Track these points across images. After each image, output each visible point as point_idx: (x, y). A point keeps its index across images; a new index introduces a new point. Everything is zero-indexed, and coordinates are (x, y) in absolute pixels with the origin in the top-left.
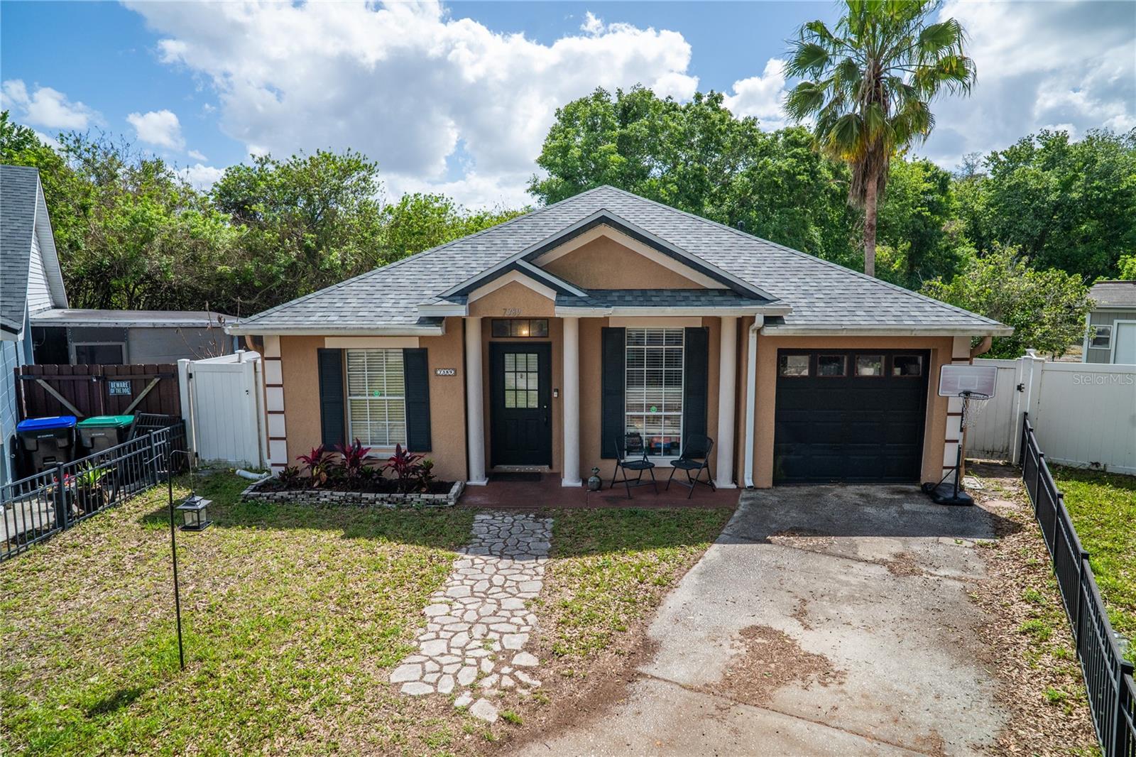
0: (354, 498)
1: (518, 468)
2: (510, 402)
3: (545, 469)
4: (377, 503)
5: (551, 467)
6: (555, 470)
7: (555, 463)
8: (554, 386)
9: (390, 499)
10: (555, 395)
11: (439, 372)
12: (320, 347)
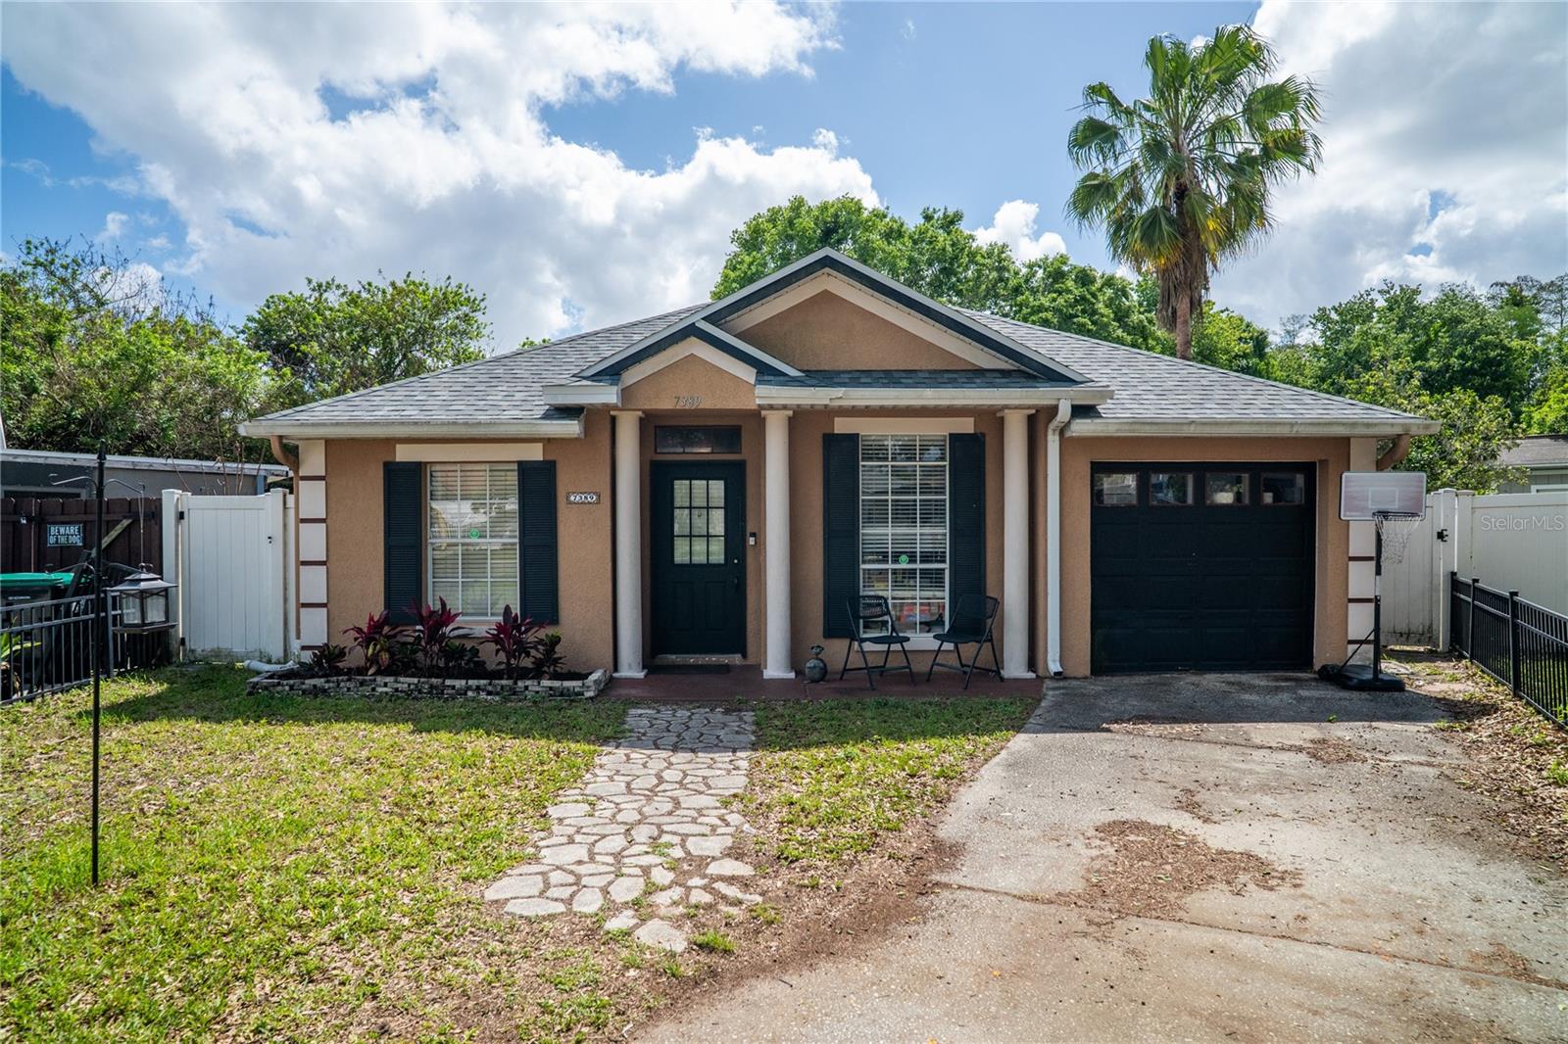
0: (432, 687)
1: (692, 659)
2: (681, 553)
3: (736, 659)
4: (470, 693)
5: (744, 656)
6: (751, 661)
7: (751, 648)
8: (750, 528)
9: (490, 688)
10: (752, 541)
11: (572, 498)
12: (389, 459)
